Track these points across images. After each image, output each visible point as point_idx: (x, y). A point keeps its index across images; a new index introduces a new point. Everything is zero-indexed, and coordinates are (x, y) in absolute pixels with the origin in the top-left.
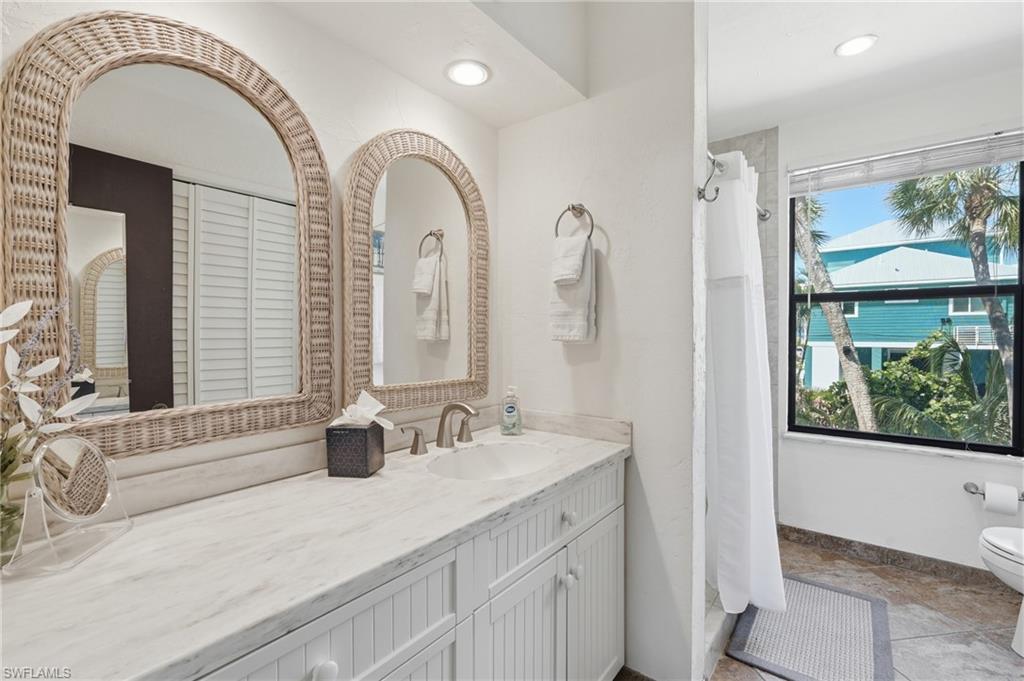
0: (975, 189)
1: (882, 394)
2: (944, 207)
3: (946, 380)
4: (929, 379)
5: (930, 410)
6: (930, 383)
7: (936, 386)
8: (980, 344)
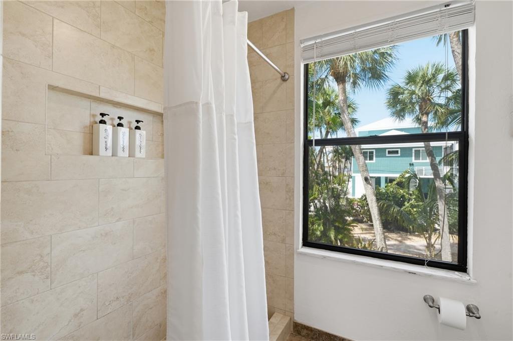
0: (423, 99)
1: (384, 200)
2: (410, 108)
3: (411, 192)
4: (404, 192)
5: (404, 207)
6: (405, 194)
7: (407, 196)
8: (425, 175)
